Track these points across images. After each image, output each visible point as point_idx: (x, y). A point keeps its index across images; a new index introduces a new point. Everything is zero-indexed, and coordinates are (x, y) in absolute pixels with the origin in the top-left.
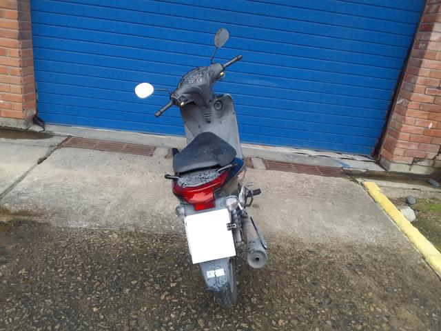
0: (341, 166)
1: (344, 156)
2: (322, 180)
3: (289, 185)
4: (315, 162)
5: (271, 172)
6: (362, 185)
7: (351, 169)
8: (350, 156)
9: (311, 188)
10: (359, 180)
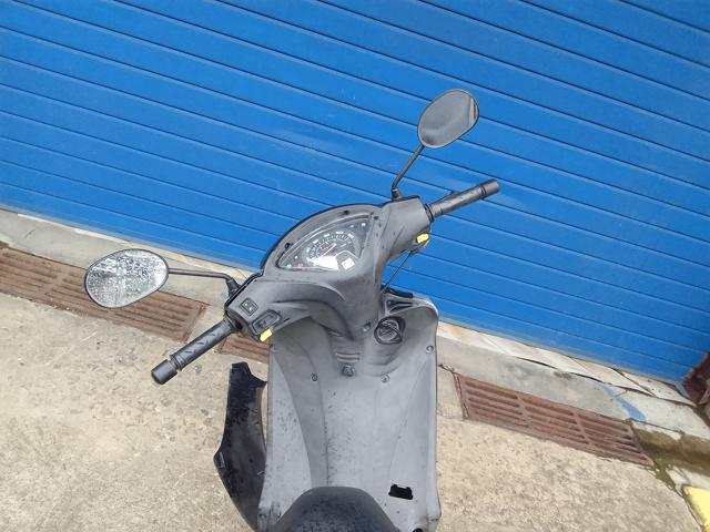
0: (625, 415)
1: (627, 379)
2: (594, 470)
3: (519, 489)
4: (571, 397)
5: (475, 429)
6: (686, 497)
7: (649, 429)
8: (642, 383)
9: (574, 507)
10: (675, 476)
